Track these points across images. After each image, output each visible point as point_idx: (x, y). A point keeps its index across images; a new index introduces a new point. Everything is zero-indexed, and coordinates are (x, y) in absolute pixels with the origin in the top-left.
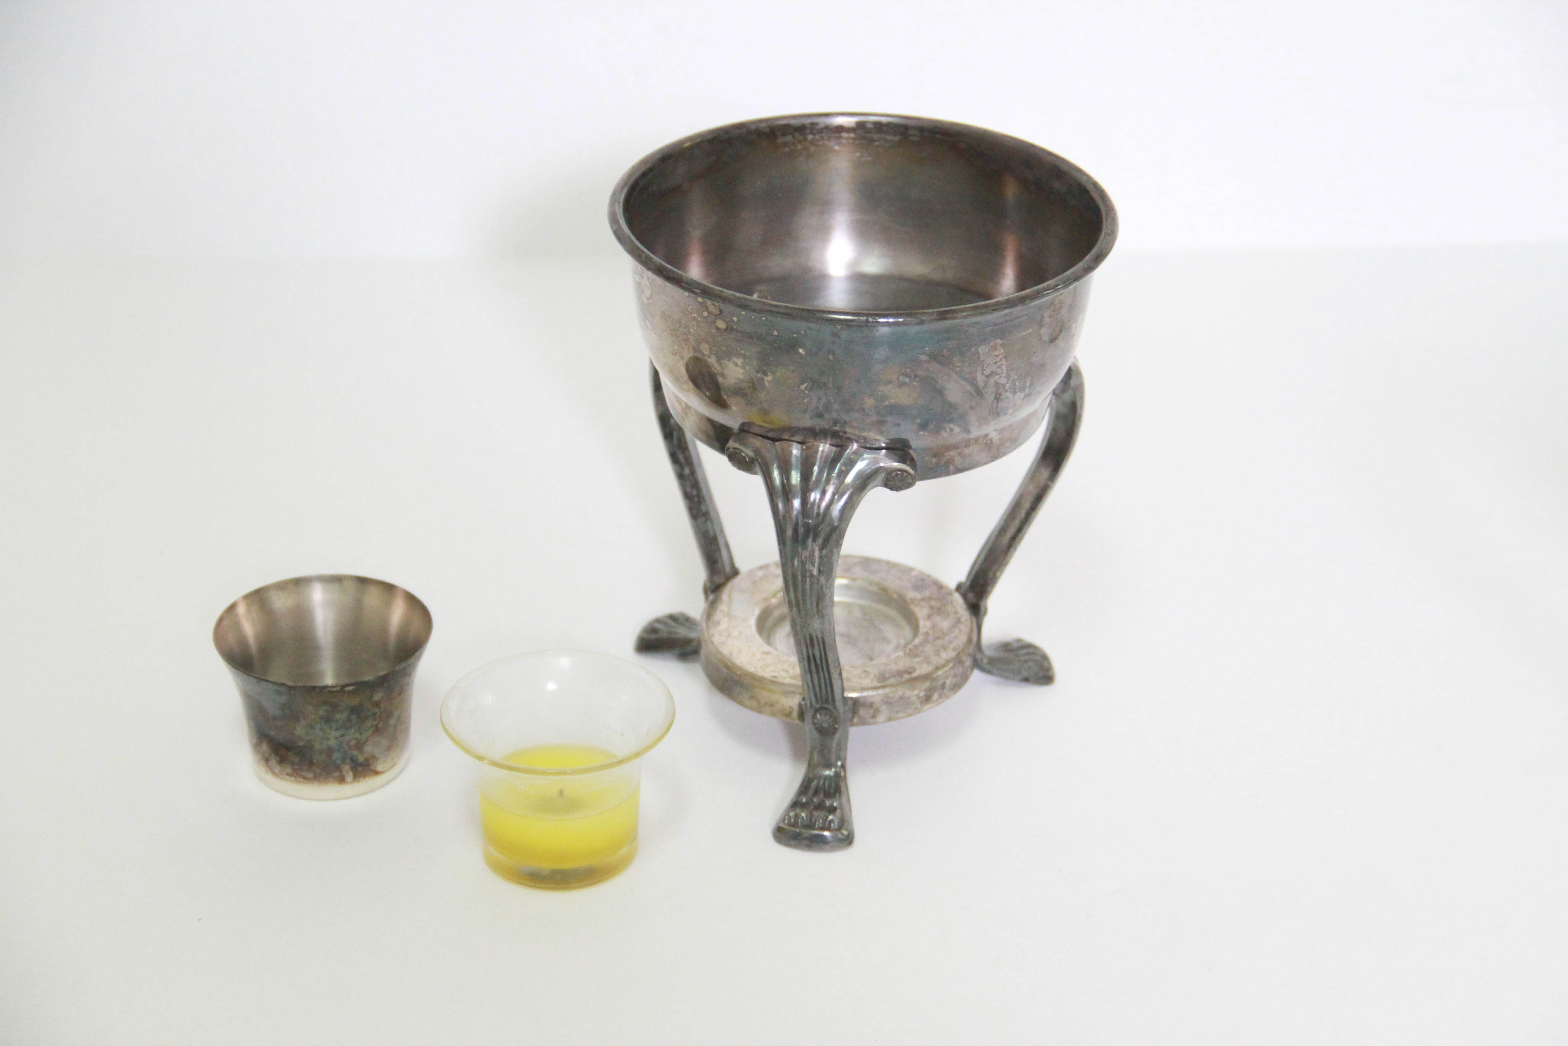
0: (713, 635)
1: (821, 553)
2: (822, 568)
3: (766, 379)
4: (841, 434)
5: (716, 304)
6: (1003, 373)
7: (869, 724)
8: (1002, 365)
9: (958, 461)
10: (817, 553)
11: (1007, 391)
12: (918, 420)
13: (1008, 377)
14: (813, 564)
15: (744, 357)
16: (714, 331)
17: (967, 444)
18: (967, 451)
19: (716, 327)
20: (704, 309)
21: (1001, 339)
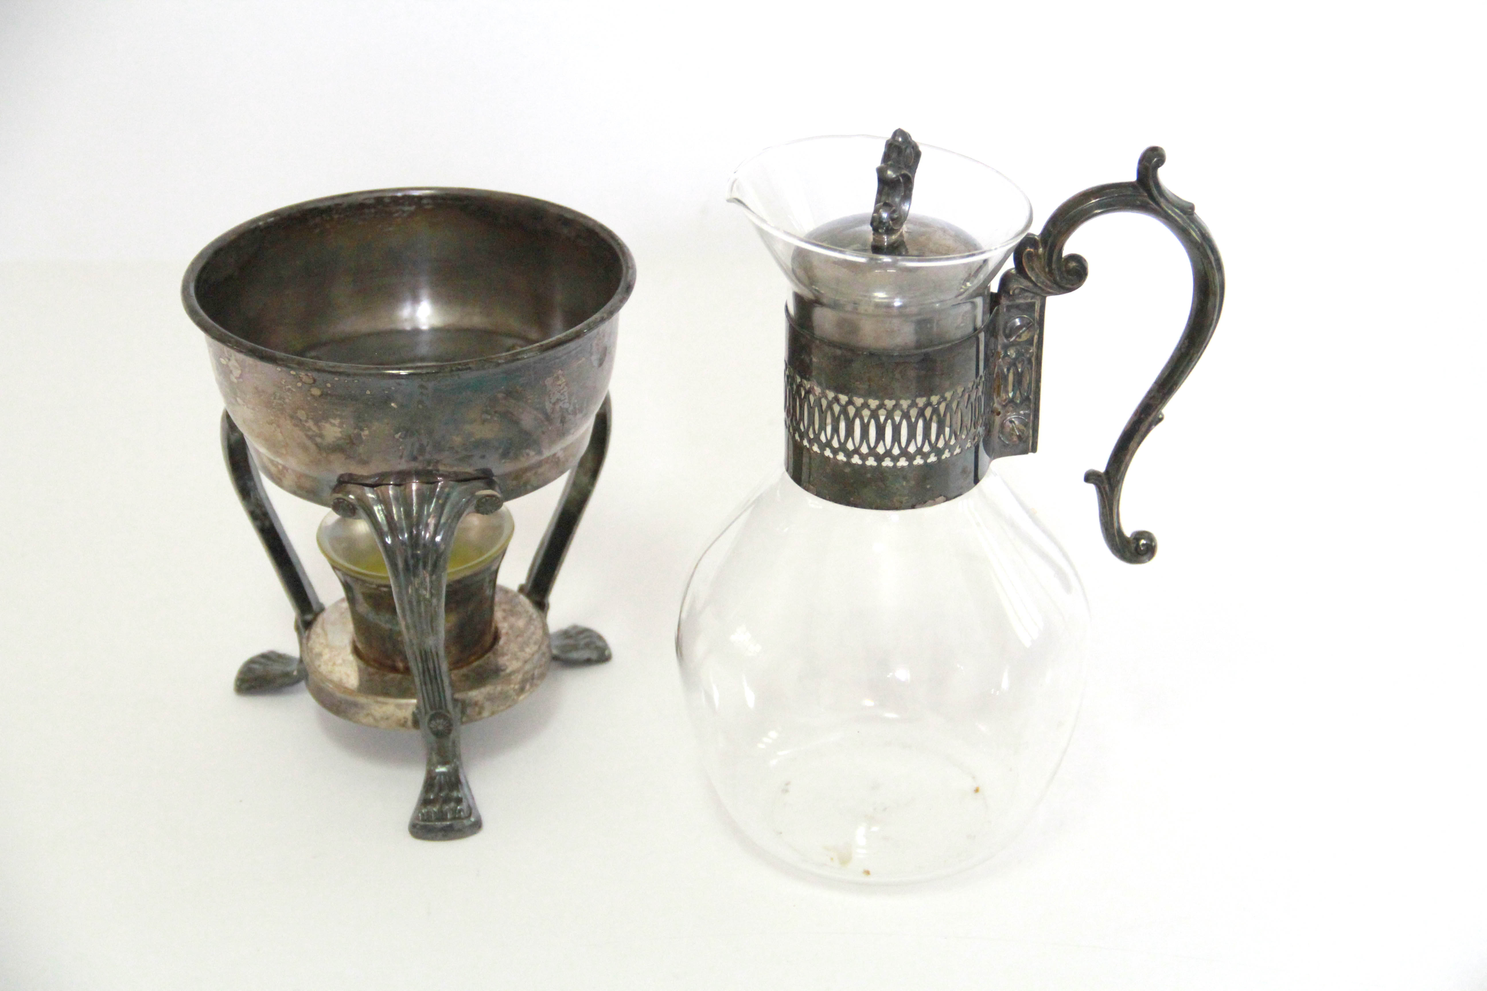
0: (319, 666)
1: (431, 578)
3: (362, 433)
4: (434, 472)
5: (309, 374)
6: (565, 399)
7: (476, 720)
8: (565, 392)
9: (534, 481)
10: (428, 579)
11: (570, 414)
12: (500, 451)
13: (570, 404)
15: (341, 417)
16: (309, 398)
17: (540, 464)
18: (540, 471)
19: (312, 395)
20: (298, 380)
21: (562, 370)
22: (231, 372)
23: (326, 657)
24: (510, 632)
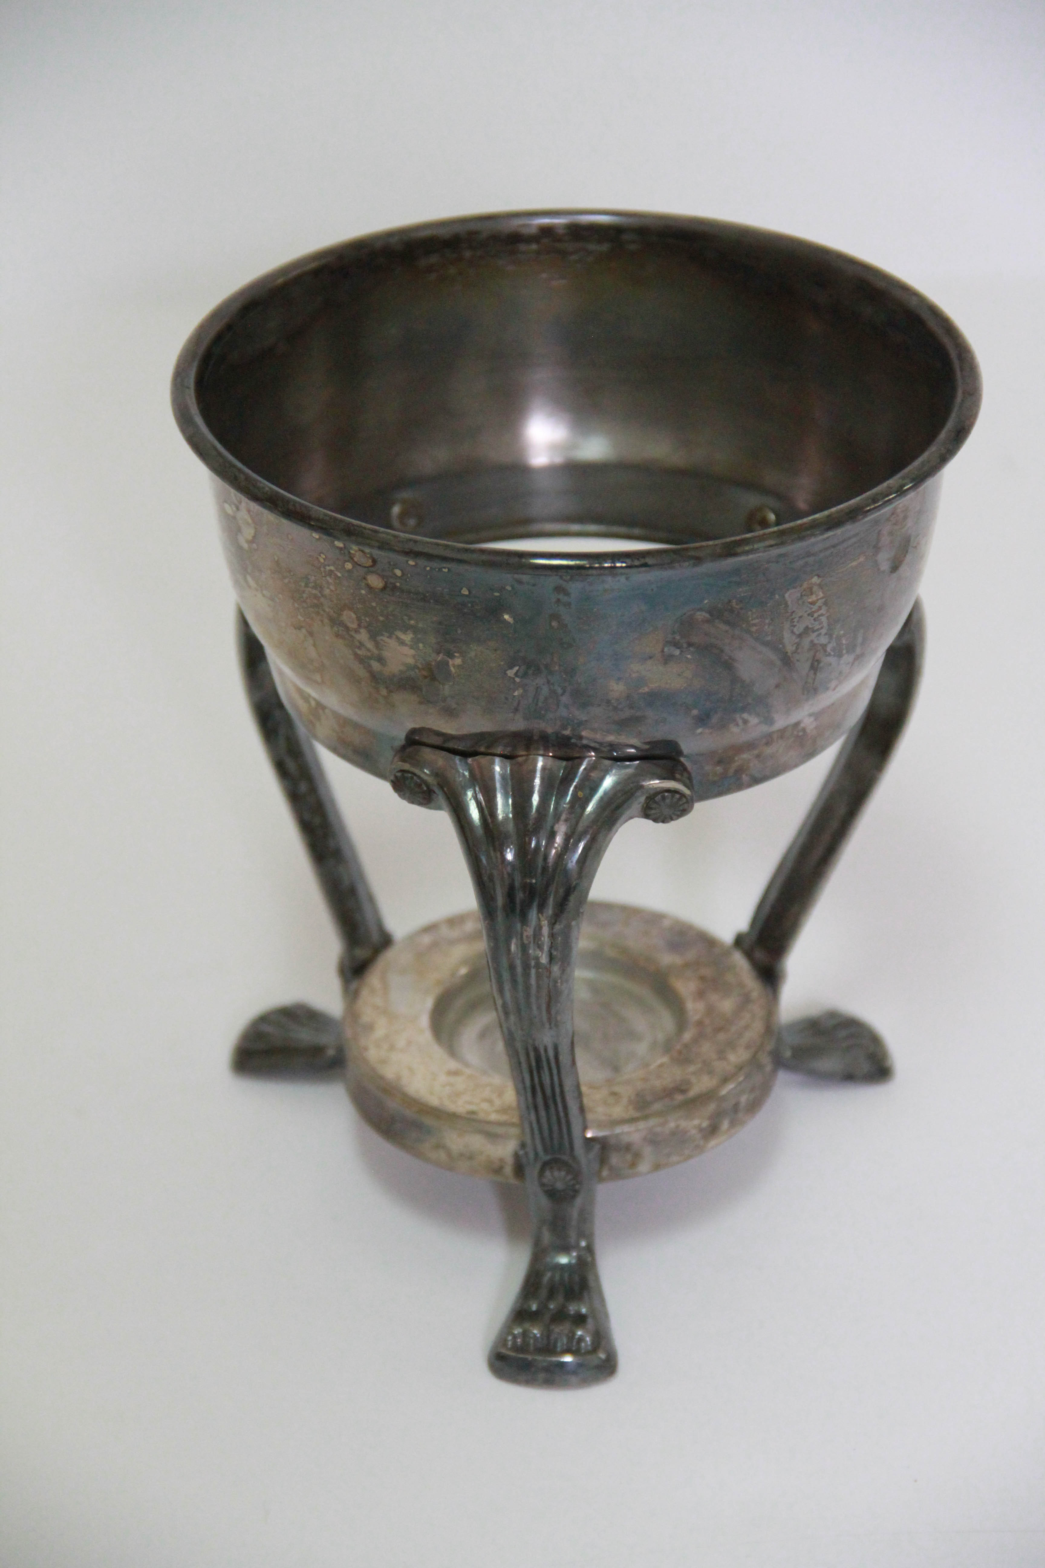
1: (553, 929)
2: (555, 953)
3: (451, 662)
4: (573, 741)
5: (367, 550)
6: (822, 628)
7: (626, 1176)
8: (822, 615)
9: (755, 767)
10: (545, 931)
11: (829, 655)
12: (695, 712)
13: (830, 635)
14: (540, 947)
15: (415, 629)
16: (363, 592)
17: (769, 739)
18: (768, 751)
19: (368, 586)
20: (347, 558)
21: (819, 576)
22: (239, 530)
23: (380, 1031)
24: (707, 1021)
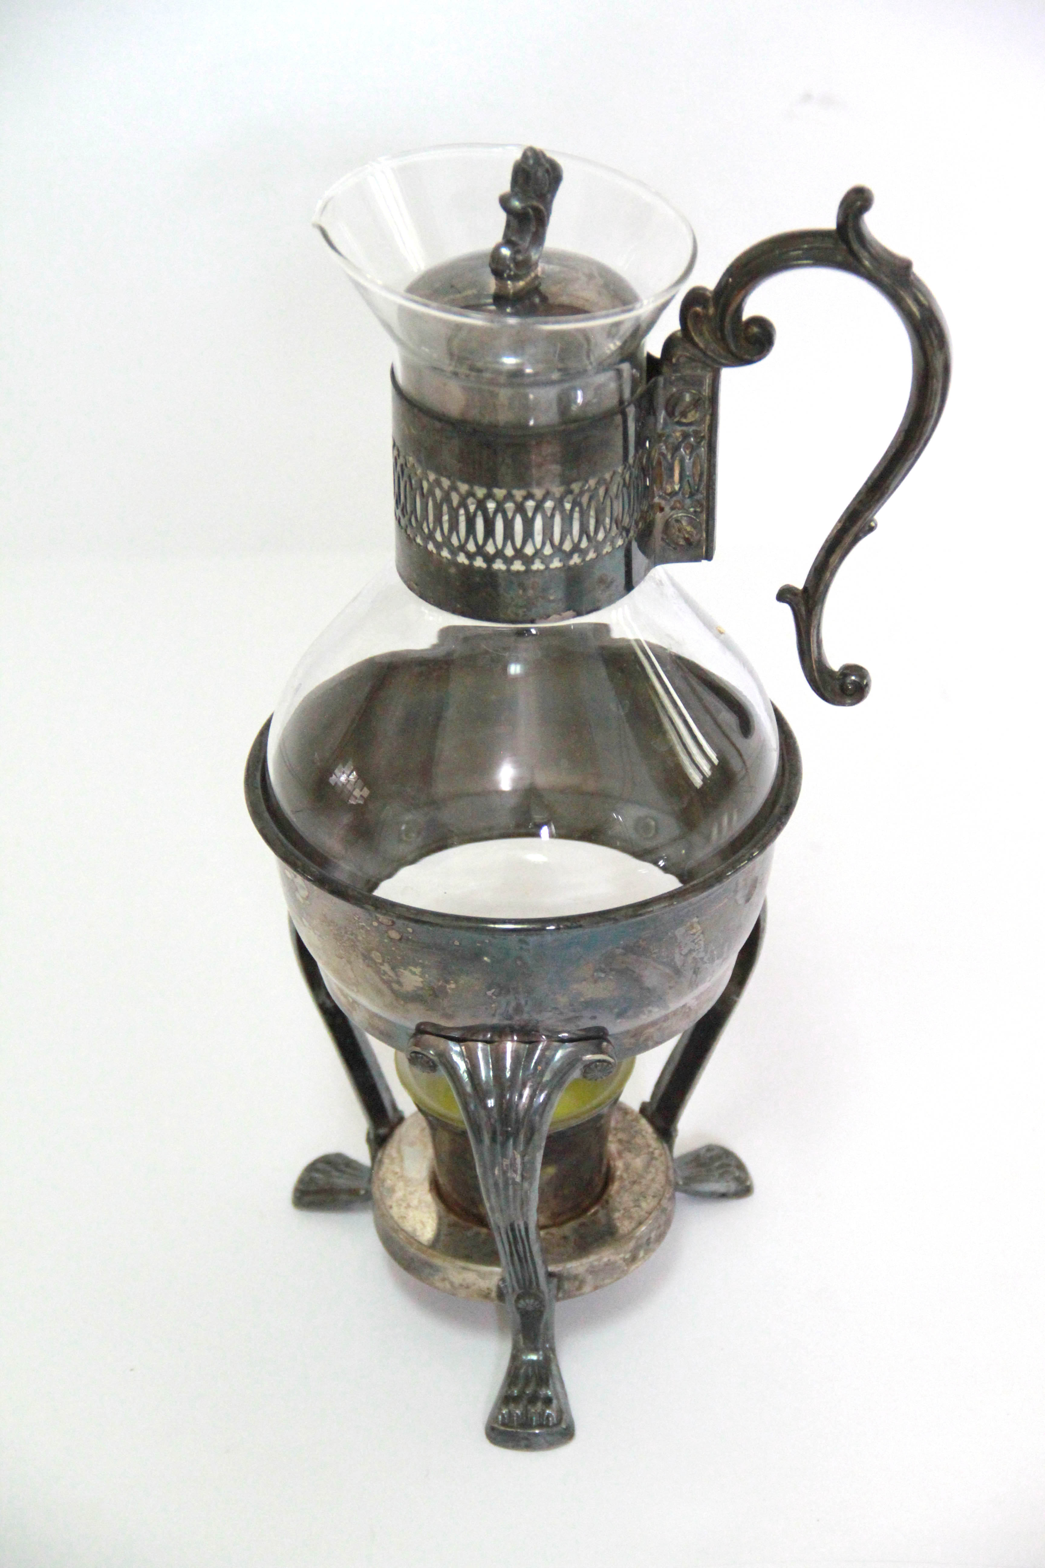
1: (523, 1159)
2: (525, 1175)
3: (448, 986)
5: (387, 916)
6: (700, 948)
7: (575, 1296)
8: (700, 940)
10: (519, 1160)
11: (706, 963)
12: (616, 1010)
13: (706, 951)
14: (515, 1172)
15: (423, 966)
16: (386, 941)
17: (666, 1018)
18: (665, 1025)
19: (389, 937)
20: (374, 919)
21: (697, 917)
22: (297, 890)
23: (399, 1194)
24: (625, 1176)
